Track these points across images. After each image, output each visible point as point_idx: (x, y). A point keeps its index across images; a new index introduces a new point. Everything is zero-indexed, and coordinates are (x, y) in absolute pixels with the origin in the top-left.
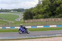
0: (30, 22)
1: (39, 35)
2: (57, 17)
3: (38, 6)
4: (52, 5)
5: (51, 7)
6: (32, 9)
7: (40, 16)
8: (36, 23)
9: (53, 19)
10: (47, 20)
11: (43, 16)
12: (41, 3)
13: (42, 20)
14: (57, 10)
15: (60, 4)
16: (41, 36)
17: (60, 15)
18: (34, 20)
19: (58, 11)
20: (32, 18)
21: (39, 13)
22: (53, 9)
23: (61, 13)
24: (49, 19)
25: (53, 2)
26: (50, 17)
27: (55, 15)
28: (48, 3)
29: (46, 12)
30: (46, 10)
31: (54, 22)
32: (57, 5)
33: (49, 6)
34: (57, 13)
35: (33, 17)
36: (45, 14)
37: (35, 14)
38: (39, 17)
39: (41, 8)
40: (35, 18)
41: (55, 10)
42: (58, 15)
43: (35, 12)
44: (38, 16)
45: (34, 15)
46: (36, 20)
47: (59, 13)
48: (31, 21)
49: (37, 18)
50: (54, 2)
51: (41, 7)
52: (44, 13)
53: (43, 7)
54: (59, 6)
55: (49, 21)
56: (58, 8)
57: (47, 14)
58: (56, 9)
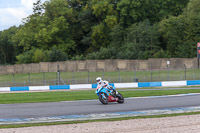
0: (7, 74)
1: (35, 117)
2: (94, 58)
3: (33, 23)
4: (76, 17)
5: (75, 23)
6: (12, 31)
7: (38, 52)
8: (27, 77)
9: (81, 65)
10: (61, 65)
11: (49, 52)
12: (43, 11)
13: (44, 66)
14: (94, 34)
15: (106, 13)
16: (43, 120)
17: (104, 50)
18: (18, 67)
19: (97, 38)
20: (11, 61)
21: (35, 44)
22: (81, 32)
23: (106, 46)
24: (68, 62)
25: (79, 9)
26: (70, 59)
27: (89, 50)
28: (63, 13)
29: (59, 40)
30: (58, 34)
31: (84, 73)
32: (95, 19)
33: (68, 21)
34: (94, 43)
35: (18, 57)
36: (55, 46)
37: (22, 47)
38: (36, 57)
39: (42, 28)
40: (22, 62)
41: (85, 33)
42: (98, 49)
43: (22, 42)
44: (32, 54)
45: (21, 50)
46: (27, 68)
47: (100, 44)
48: (10, 69)
49: (29, 61)
50: (85, 8)
51: (42, 25)
52: (50, 44)
53: (47, 23)
54: (102, 20)
55: (66, 71)
56: (97, 29)
57: (62, 49)
58: (90, 31)
